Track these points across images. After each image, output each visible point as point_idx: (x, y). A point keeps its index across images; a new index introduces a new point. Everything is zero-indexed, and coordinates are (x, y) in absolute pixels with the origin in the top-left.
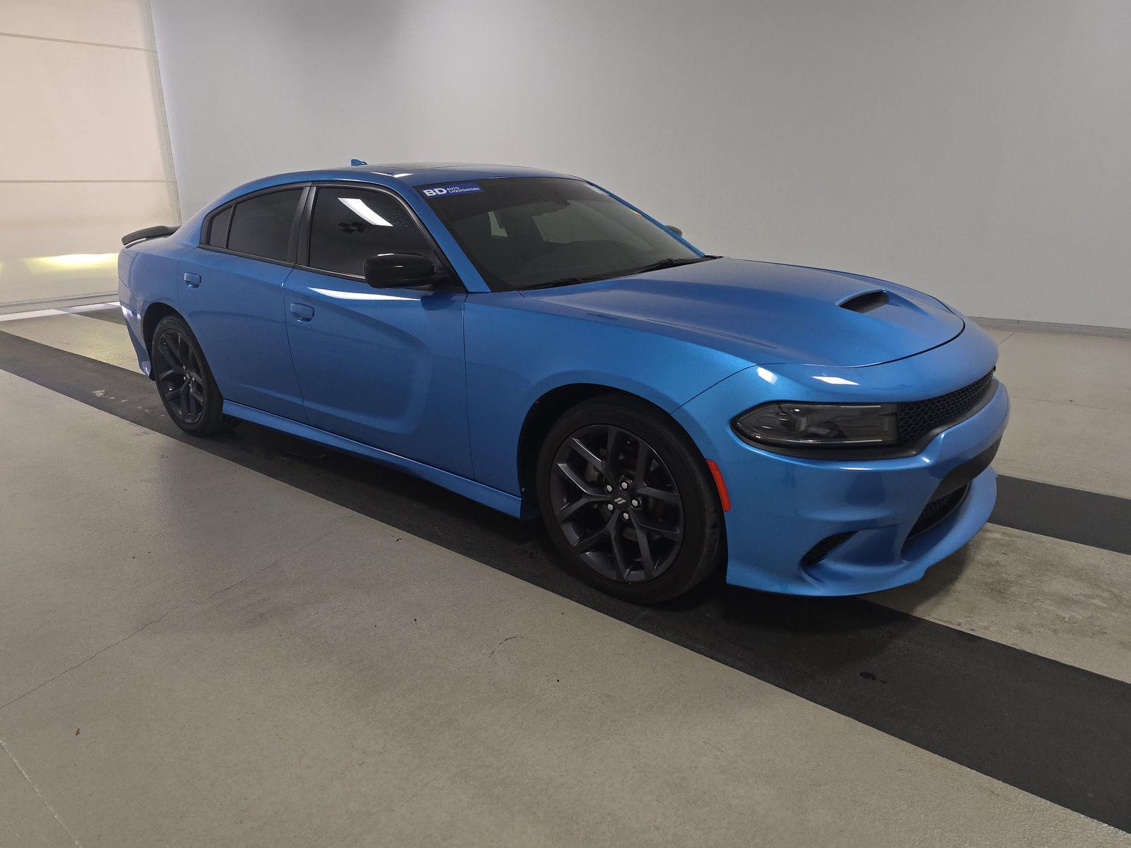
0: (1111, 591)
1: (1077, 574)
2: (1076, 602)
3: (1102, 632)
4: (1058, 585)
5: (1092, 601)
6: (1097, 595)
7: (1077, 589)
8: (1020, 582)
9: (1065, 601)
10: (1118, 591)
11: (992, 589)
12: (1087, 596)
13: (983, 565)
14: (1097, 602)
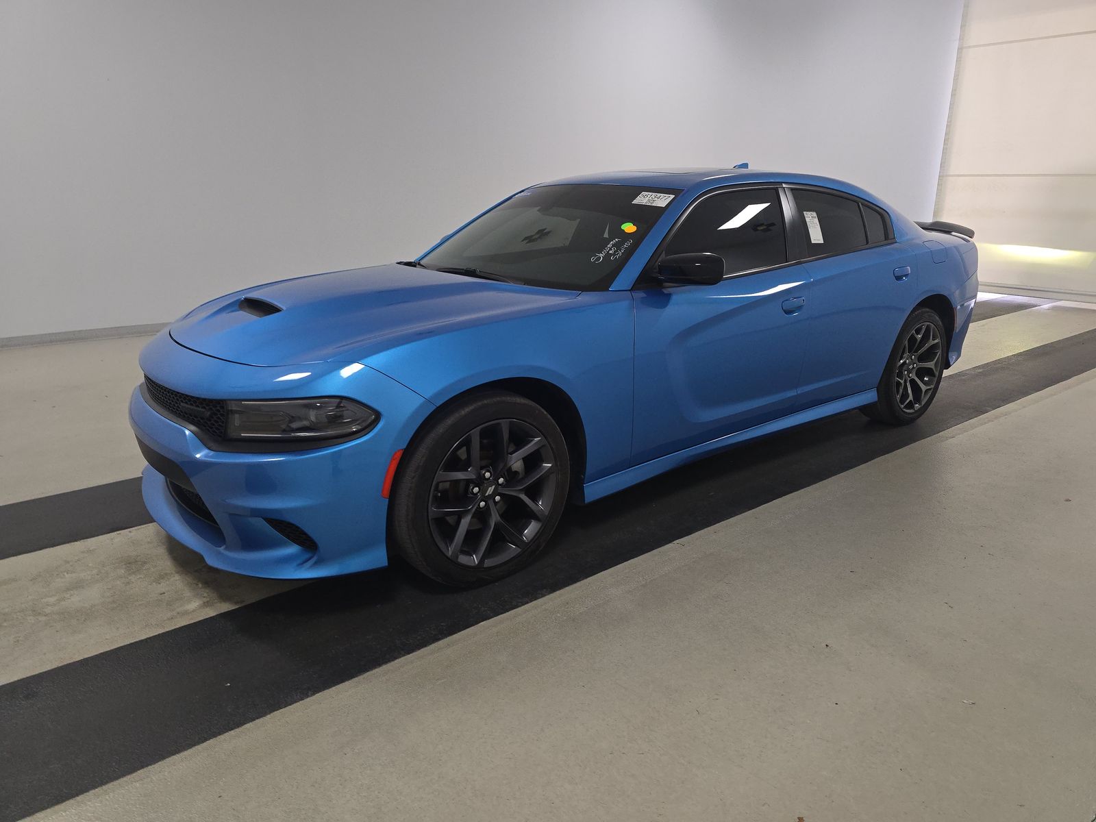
0: (45, 616)
1: (87, 615)
2: (68, 589)
3: (33, 580)
4: (93, 595)
5: (55, 598)
6: (54, 605)
7: (75, 600)
8: (124, 579)
9: (78, 585)
10: (40, 619)
11: (136, 561)
12: (64, 599)
13: (166, 574)
14: (52, 600)
